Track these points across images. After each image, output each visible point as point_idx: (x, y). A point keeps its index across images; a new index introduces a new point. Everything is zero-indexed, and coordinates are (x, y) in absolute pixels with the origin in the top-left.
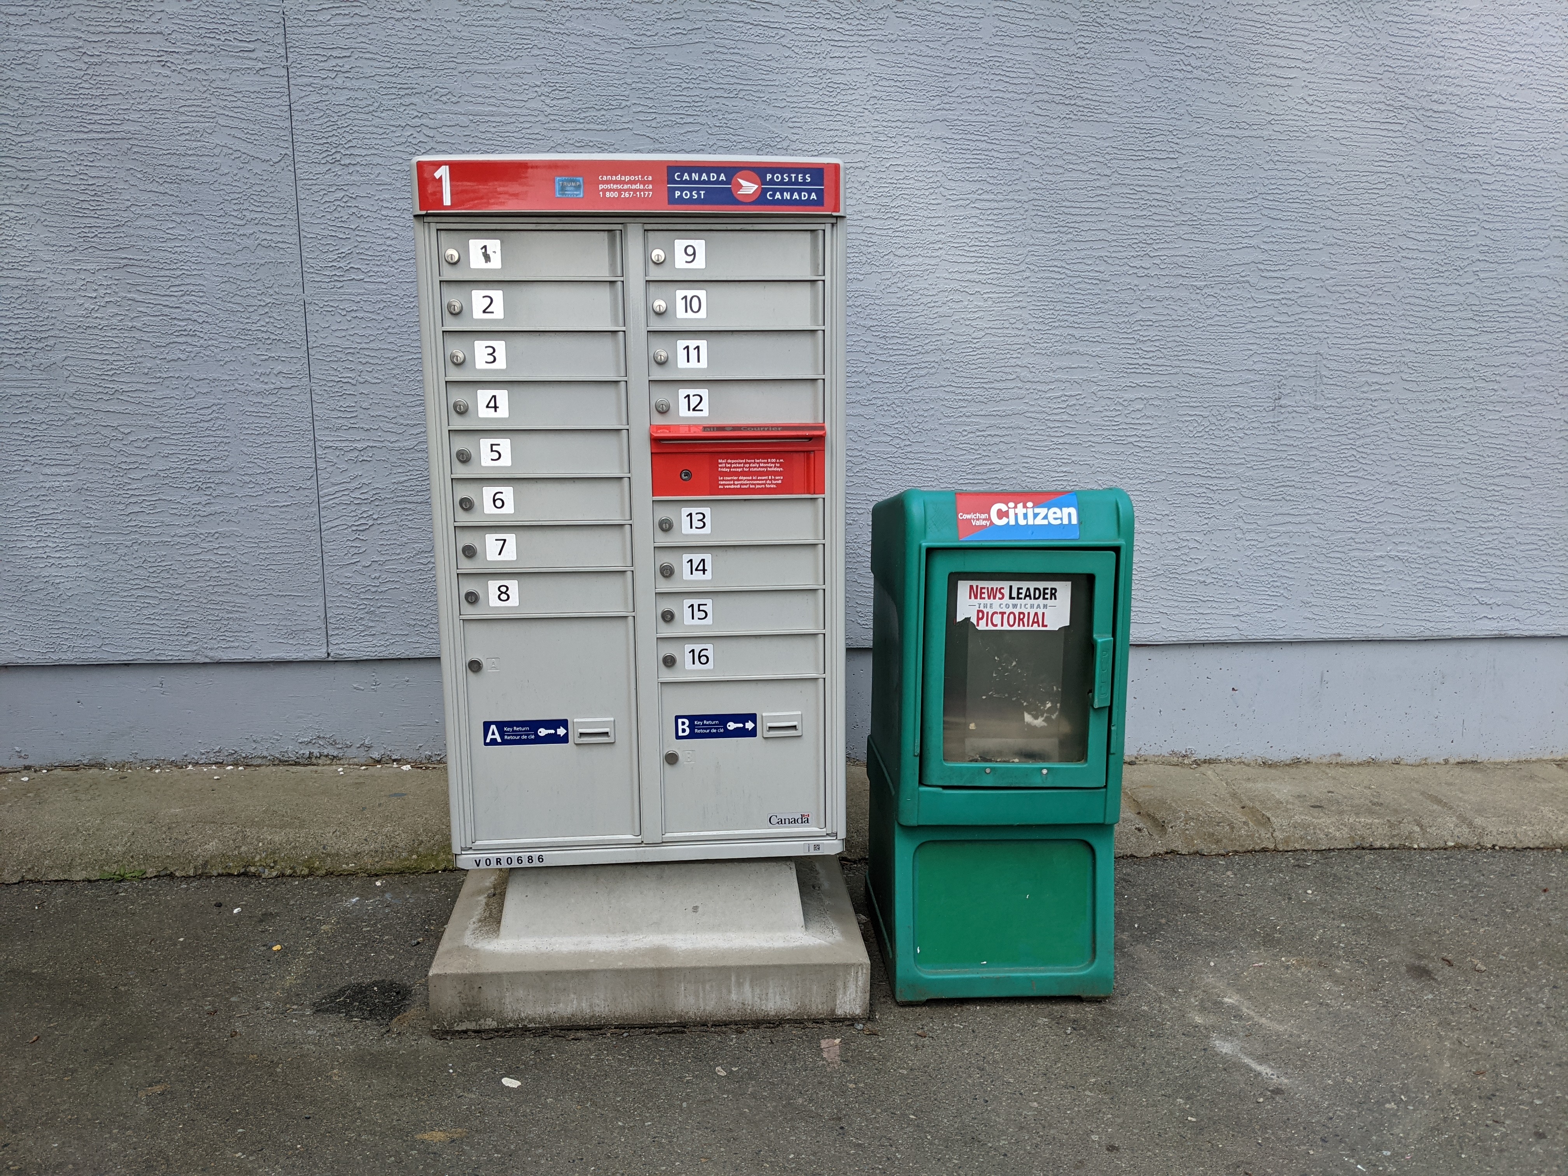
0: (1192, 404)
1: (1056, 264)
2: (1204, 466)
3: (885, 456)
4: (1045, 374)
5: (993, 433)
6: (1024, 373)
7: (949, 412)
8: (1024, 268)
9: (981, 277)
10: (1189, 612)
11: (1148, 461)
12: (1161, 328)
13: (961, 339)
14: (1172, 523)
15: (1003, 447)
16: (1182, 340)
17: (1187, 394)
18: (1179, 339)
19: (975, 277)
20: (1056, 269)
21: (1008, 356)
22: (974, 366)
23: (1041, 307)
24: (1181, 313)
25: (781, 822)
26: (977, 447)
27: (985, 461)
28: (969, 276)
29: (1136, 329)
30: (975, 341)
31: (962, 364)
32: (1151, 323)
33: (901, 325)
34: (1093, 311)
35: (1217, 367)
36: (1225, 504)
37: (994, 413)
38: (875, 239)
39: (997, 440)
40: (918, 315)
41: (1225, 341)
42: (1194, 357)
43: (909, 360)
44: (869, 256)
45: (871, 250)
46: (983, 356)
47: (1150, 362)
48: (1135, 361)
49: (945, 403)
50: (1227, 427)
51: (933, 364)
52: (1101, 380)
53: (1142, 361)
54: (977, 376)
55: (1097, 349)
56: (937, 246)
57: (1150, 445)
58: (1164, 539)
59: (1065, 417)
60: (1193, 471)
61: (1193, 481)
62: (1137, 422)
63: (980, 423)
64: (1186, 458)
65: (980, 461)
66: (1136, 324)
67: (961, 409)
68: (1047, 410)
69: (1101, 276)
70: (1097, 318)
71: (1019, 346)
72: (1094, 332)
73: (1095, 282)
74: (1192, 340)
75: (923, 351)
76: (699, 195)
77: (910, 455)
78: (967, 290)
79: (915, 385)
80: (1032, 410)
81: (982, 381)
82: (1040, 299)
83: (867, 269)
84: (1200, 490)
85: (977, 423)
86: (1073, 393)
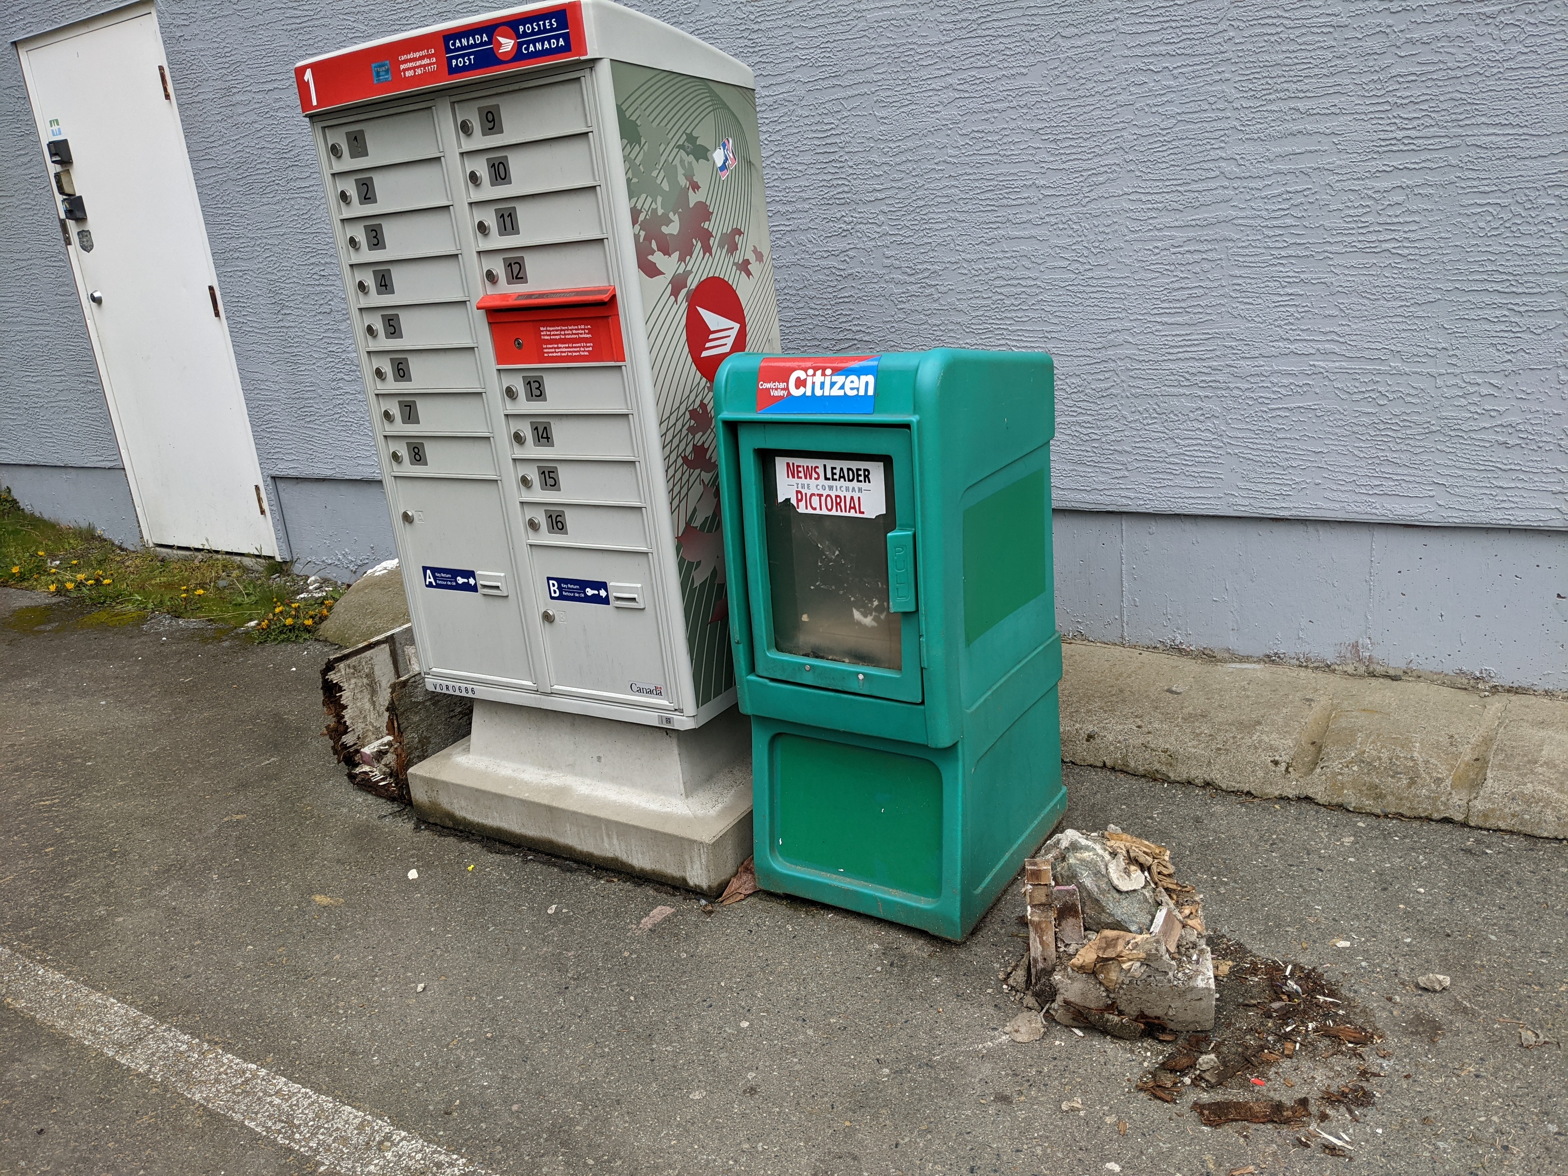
0: (1482, 189)
1: (1268, 13)
2: (1505, 277)
3: (1063, 284)
4: (1258, 165)
5: (1192, 248)
6: (1229, 168)
7: (1135, 226)
8: (1225, 27)
9: (1169, 47)
10: (1480, 484)
11: (1414, 274)
12: (1429, 84)
13: (1145, 132)
14: (1454, 361)
15: (1206, 266)
16: (1464, 96)
17: (1474, 175)
18: (1459, 96)
19: (1163, 49)
20: (1270, 21)
21: (1209, 147)
22: (1164, 165)
23: (1251, 77)
24: (1460, 57)
25: (640, 690)
26: (1173, 268)
27: (1183, 285)
28: (1155, 49)
29: (1391, 88)
30: (1165, 132)
31: (1149, 164)
32: (1414, 78)
33: (1074, 123)
34: (1325, 71)
35: (1521, 131)
36: (1540, 331)
37: (1193, 223)
38: (1038, 21)
39: (1197, 257)
40: (1093, 107)
41: (1535, 91)
42: (1483, 119)
43: (1085, 165)
44: (1032, 43)
45: (1035, 35)
46: (1175, 151)
47: (1413, 133)
48: (1391, 135)
49: (1131, 214)
50: (1541, 218)
51: (1113, 167)
52: (1341, 167)
53: (1400, 134)
54: (1169, 177)
55: (1333, 124)
56: (1111, 17)
57: (1417, 251)
58: (1439, 382)
59: (1289, 221)
60: (1488, 286)
61: (1487, 300)
62: (1395, 220)
63: (1176, 237)
64: (1476, 267)
65: (1176, 285)
66: (1390, 82)
67: (1151, 221)
68: (1264, 213)
69: (1335, 20)
70: (1331, 81)
71: (1222, 133)
72: (1326, 102)
73: (1325, 30)
74: (1480, 96)
75: (1101, 152)
76: (470, 60)
77: (1090, 282)
78: (1152, 67)
79: (1093, 195)
80: (1243, 214)
81: (1175, 182)
82: (1248, 65)
83: (1031, 59)
84: (1498, 313)
85: (1172, 238)
86: (1299, 188)
